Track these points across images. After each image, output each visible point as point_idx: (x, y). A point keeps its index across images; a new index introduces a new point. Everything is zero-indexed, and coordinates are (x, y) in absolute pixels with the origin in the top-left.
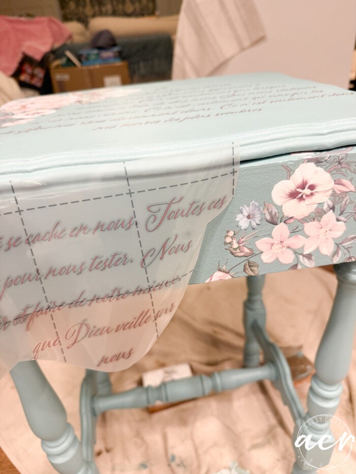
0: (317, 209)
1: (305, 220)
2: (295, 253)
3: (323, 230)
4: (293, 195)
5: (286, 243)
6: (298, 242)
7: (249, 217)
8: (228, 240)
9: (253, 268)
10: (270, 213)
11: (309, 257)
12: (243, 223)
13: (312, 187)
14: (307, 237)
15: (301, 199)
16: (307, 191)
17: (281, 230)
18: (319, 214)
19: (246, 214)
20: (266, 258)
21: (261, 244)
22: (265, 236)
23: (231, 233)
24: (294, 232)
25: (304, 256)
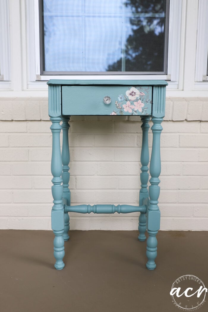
0: (136, 99)
1: (134, 101)
2: (132, 110)
3: (139, 104)
4: (131, 94)
5: (130, 106)
6: (133, 107)
7: (121, 98)
8: (116, 103)
9: (122, 113)
10: (126, 98)
11: (136, 111)
12: (120, 100)
13: (135, 93)
14: (135, 106)
15: (133, 95)
16: (134, 94)
17: (128, 103)
18: (137, 100)
19: (120, 97)
20: (125, 110)
21: (124, 106)
22: (125, 104)
23: (117, 102)
24: (132, 104)
25: (134, 111)
